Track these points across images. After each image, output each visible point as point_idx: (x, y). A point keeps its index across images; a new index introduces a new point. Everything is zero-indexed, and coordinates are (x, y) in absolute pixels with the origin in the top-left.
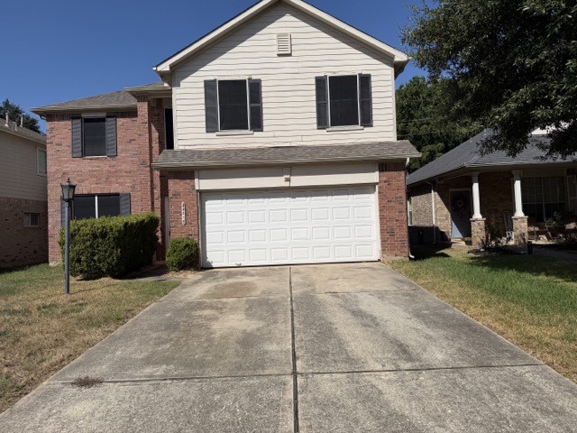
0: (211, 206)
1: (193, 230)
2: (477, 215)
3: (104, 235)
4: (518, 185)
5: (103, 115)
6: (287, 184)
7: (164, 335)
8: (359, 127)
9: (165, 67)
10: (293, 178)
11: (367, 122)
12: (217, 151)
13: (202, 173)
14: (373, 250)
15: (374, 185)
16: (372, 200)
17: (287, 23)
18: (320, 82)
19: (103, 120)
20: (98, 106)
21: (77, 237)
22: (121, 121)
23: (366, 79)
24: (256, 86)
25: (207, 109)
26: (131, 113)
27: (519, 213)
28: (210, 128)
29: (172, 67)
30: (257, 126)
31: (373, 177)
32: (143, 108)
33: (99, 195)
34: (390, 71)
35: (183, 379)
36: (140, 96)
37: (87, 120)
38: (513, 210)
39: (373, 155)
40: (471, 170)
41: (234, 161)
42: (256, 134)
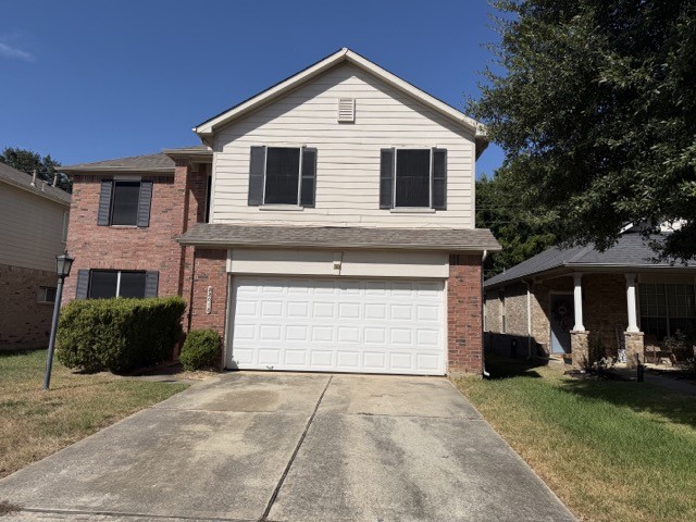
0: (243, 292)
1: (218, 320)
2: (579, 326)
3: (108, 320)
4: (631, 292)
5: (138, 179)
6: (336, 272)
7: (131, 453)
8: (429, 209)
9: (207, 129)
10: (344, 265)
11: (440, 204)
12: (258, 228)
13: (235, 252)
14: (439, 363)
15: (443, 280)
16: (440, 297)
17: (352, 86)
18: (386, 155)
19: (137, 184)
20: (133, 168)
21: (76, 321)
22: (157, 187)
23: (441, 155)
24: (311, 156)
25: (251, 179)
26: (168, 178)
27: (633, 327)
28: (253, 199)
29: (214, 128)
30: (309, 200)
31: (442, 270)
32: (181, 174)
33: (123, 272)
34: (471, 147)
35: (119, 515)
36: (180, 160)
37: (119, 184)
38: (626, 324)
39: (443, 244)
40: (572, 270)
41: (274, 241)
42: (307, 210)
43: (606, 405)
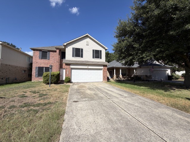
0: (73, 71)
1: (69, 75)
2: (115, 75)
4: (121, 70)
5: (47, 51)
6: (88, 68)
8: (99, 59)
9: (65, 44)
10: (89, 67)
11: (101, 58)
12: (74, 61)
13: (72, 65)
14: (102, 80)
15: (102, 69)
16: (102, 71)
17: (88, 39)
18: (93, 50)
19: (47, 52)
20: (46, 49)
22: (51, 53)
23: (101, 51)
24: (82, 50)
25: (73, 53)
26: (56, 51)
27: (121, 75)
28: (73, 56)
29: (67, 44)
31: (102, 67)
32: (58, 51)
33: (45, 67)
36: (57, 49)
37: (43, 52)
38: (120, 74)
39: (102, 64)
40: (114, 67)
41: (78, 63)
42: (82, 58)
43: (120, 83)
